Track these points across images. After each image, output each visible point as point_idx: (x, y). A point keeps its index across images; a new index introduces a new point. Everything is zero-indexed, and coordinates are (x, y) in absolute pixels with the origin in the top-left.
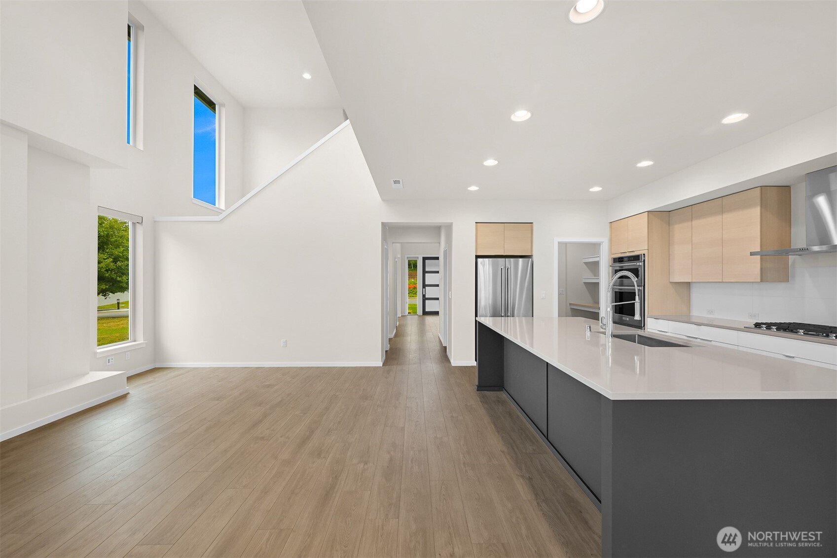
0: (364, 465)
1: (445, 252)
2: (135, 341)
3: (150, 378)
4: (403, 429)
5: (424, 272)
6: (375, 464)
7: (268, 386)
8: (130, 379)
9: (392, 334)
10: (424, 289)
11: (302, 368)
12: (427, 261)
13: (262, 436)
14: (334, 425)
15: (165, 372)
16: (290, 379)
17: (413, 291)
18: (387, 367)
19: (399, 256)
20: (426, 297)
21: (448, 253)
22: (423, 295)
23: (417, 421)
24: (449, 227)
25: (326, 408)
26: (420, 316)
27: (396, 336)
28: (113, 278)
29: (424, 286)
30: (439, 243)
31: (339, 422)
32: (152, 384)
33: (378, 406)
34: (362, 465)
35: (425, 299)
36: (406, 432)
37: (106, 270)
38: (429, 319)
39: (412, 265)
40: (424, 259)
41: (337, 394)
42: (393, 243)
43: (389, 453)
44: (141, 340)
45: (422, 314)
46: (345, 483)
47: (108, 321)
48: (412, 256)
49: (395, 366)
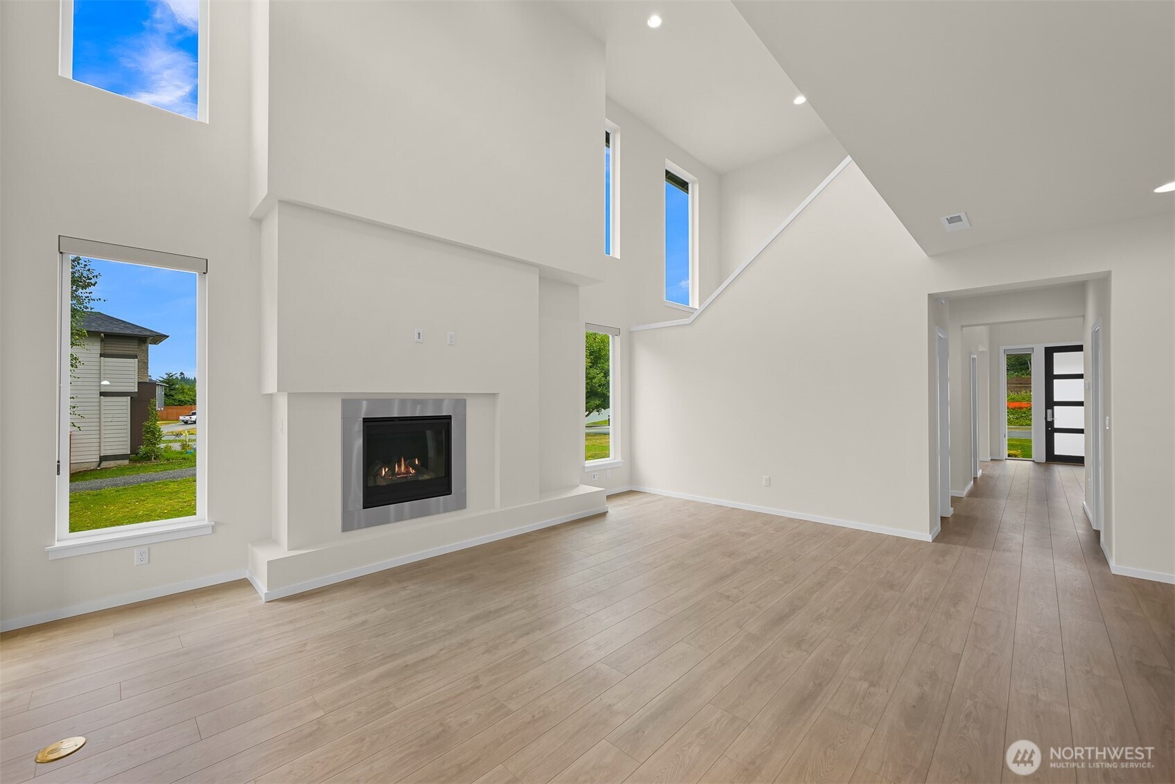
0: (870, 686)
1: (1095, 334)
2: (615, 459)
3: (626, 500)
4: (957, 658)
5: (1050, 377)
6: (890, 692)
7: (744, 534)
8: (609, 497)
9: (963, 490)
10: (1049, 411)
11: (791, 520)
12: (1056, 355)
13: (727, 594)
14: (827, 611)
15: (639, 496)
16: (773, 532)
17: (1019, 414)
18: (942, 544)
19: (983, 348)
20: (1055, 427)
21: (1102, 336)
22: (1047, 422)
23: (993, 654)
24: (1103, 281)
25: (819, 583)
26: (1038, 463)
27: (972, 494)
28: (604, 393)
29: (1050, 403)
30: (1084, 316)
31: (837, 610)
32: (626, 507)
33: (911, 605)
34: (865, 685)
35: (1051, 430)
36: (962, 664)
37: (599, 386)
38: (1061, 471)
39: (1019, 364)
40: (1049, 352)
41: (840, 568)
42: (962, 327)
43: (920, 685)
44: (619, 459)
45: (1044, 461)
46: (832, 698)
47: (601, 437)
48: (1018, 347)
49: (960, 548)
